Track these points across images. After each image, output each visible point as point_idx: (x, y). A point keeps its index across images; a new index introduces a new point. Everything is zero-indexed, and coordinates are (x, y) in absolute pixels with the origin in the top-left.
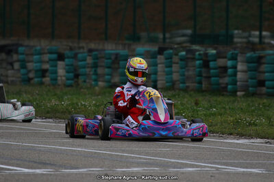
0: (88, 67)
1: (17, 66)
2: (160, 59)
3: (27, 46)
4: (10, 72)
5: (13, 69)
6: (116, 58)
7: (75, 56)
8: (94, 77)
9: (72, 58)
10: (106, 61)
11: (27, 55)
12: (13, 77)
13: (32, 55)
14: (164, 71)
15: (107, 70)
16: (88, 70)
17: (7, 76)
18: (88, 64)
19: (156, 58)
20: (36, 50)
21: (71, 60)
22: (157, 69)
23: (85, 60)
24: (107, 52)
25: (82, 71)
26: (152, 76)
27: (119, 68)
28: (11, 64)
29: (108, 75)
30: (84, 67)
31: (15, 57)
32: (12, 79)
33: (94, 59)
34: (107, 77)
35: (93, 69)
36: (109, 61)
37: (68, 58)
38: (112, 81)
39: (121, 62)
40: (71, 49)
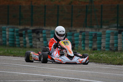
0: (80, 40)
1: (41, 39)
2: (119, 36)
3: (47, 30)
4: (38, 43)
5: (39, 41)
6: (95, 36)
7: (73, 35)
8: (83, 45)
9: (71, 35)
10: (90, 37)
11: (47, 34)
12: (39, 45)
13: (50, 34)
14: (121, 42)
15: (90, 42)
16: (79, 41)
17: (36, 45)
18: (80, 39)
19: (117, 35)
20: (52, 32)
21: (71, 36)
22: (117, 41)
23: (78, 37)
24: (90, 32)
25: (76, 42)
26: (115, 45)
27: (97, 40)
28: (39, 39)
29: (91, 44)
30: (77, 40)
31: (41, 35)
32: (39, 46)
33: (83, 36)
34: (90, 45)
35: (83, 41)
36: (91, 37)
37: (69, 35)
38: (93, 47)
39: (98, 38)
40: (70, 31)
